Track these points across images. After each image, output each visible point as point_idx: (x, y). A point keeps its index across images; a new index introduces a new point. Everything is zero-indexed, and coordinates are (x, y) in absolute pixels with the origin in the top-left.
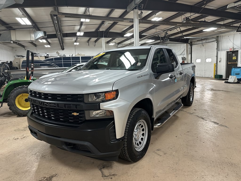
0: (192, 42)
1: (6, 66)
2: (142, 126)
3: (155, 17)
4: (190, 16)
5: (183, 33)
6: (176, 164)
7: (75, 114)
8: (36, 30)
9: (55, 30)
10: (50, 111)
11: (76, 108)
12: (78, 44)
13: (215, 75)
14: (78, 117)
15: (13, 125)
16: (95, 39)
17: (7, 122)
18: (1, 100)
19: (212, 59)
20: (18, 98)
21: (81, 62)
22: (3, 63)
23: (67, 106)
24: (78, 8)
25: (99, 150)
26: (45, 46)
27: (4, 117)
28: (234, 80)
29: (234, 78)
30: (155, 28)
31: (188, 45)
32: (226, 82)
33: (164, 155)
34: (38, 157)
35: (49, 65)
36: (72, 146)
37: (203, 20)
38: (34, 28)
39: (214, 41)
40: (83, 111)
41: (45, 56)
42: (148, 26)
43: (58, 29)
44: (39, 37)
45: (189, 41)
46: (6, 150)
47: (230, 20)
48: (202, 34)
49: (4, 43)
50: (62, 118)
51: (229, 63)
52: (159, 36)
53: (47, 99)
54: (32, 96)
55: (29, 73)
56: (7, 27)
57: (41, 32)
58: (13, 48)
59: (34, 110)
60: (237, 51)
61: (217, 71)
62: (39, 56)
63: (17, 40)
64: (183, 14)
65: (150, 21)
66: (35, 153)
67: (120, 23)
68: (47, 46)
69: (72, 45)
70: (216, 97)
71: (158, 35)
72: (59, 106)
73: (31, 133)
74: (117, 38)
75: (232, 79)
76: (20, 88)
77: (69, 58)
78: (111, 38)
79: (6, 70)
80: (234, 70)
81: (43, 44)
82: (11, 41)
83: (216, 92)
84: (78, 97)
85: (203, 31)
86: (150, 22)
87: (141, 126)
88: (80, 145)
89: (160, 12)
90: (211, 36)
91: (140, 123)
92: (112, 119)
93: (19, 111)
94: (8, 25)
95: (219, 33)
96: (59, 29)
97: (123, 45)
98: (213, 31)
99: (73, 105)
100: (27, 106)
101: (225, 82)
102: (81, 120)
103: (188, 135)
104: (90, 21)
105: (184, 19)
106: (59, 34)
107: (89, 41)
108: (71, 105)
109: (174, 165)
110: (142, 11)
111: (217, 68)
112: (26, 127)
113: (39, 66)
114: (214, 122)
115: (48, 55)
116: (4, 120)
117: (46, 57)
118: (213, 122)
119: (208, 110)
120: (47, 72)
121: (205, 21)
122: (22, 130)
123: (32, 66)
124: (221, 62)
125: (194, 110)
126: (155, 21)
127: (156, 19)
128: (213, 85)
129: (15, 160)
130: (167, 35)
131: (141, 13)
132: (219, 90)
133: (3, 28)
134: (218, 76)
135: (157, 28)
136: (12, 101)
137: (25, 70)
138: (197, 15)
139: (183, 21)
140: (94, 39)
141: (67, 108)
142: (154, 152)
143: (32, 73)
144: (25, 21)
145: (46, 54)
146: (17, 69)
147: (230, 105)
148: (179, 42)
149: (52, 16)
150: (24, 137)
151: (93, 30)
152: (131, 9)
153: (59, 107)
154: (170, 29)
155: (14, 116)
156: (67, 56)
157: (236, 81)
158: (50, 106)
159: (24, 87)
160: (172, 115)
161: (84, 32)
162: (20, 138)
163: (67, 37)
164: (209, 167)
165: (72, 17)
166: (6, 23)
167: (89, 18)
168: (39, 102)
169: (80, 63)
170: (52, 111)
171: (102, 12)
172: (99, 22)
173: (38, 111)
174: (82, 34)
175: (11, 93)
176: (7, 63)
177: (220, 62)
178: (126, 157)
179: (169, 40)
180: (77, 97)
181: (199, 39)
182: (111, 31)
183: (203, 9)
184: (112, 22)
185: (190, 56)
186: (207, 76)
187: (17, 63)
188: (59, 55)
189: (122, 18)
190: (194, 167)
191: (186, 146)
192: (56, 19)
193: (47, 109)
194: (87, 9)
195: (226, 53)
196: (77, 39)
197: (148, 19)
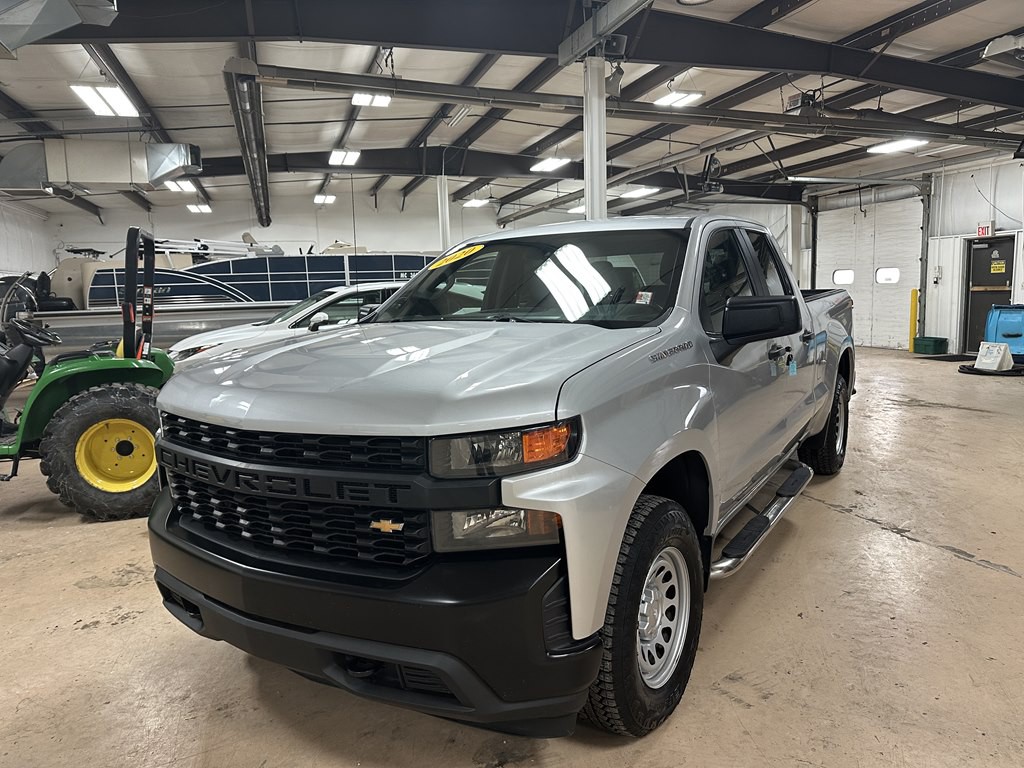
0: (816, 197)
1: (21, 294)
2: (668, 577)
3: (670, 89)
4: (819, 90)
5: (783, 158)
6: (825, 747)
7: (387, 526)
8: (153, 140)
9: (238, 143)
10: (267, 509)
11: (393, 498)
12: (330, 199)
13: (914, 339)
14: (398, 538)
15: (66, 558)
16: (406, 179)
17: (39, 546)
18: (10, 445)
19: (901, 272)
20: (88, 441)
21: (348, 280)
22: (10, 281)
23: (351, 491)
24: (342, 48)
25: (494, 692)
26: (188, 206)
27: (25, 524)
28: (999, 359)
29: (1002, 353)
30: (667, 137)
31: (800, 211)
32: (967, 370)
33: (763, 701)
34: (196, 710)
35: (209, 293)
36: (368, 673)
37: (871, 104)
38: (145, 131)
39: (912, 195)
40: (424, 512)
41: (192, 253)
42: (634, 126)
43: (253, 137)
44: (167, 171)
45: (805, 192)
46: (47, 678)
47: (987, 109)
48: (861, 166)
49: (15, 196)
50: (320, 543)
51: (976, 289)
52: (680, 172)
53: (253, 456)
54: (177, 438)
55: (137, 328)
56: (30, 127)
57: (179, 149)
58: (48, 213)
59: (184, 500)
60: (1012, 239)
61: (922, 322)
62: (167, 252)
63: (71, 181)
64: (789, 80)
65: (650, 106)
66: (179, 693)
67: (517, 113)
68: (200, 206)
69: (304, 207)
70: (937, 433)
71: (675, 168)
72: (312, 491)
73: (169, 604)
74: (499, 179)
75: (991, 355)
76: (95, 394)
77: (296, 263)
78: (472, 179)
79: (22, 313)
80: (996, 319)
81: (183, 199)
82: (48, 184)
83: (932, 413)
84: (403, 451)
85: (870, 151)
86: (648, 111)
87: (663, 573)
88: (405, 667)
89: (693, 71)
90: (897, 172)
91: (662, 562)
92: (558, 550)
93: (92, 494)
94: (34, 116)
95: (932, 159)
96: (256, 135)
97: (523, 207)
98: (911, 153)
99: (376, 485)
100: (125, 474)
101: (963, 370)
102: (413, 555)
103: (852, 608)
104: (391, 103)
105: (793, 99)
106: (253, 159)
107: (376, 187)
108: (367, 485)
109: (814, 750)
110: (619, 64)
111: (923, 308)
112: (129, 569)
113: (165, 294)
114: (954, 550)
115: (205, 247)
116: (26, 534)
117: (196, 257)
118: (947, 548)
119: (914, 493)
120: (201, 322)
121: (880, 109)
122: (112, 585)
123: (147, 296)
124: (940, 285)
125: (855, 496)
126: (670, 109)
127: (674, 97)
128: (913, 381)
129: (94, 726)
130: (716, 166)
131: (617, 75)
132: (944, 406)
133: (12, 128)
134: (927, 343)
135: (674, 136)
136: (63, 454)
137: (119, 313)
138: (850, 84)
139: (788, 111)
140: (399, 181)
141: (352, 498)
142: (715, 687)
143: (147, 327)
144: (111, 102)
145: (199, 244)
146: (71, 306)
147: (1003, 474)
148: (764, 197)
149: (232, 79)
150: (123, 618)
151: (400, 143)
152: (576, 56)
153: (312, 495)
154: (729, 145)
155: (68, 519)
156: (291, 252)
157: (1010, 364)
158: (270, 489)
159: (117, 389)
160: (774, 518)
161: (363, 152)
162: (103, 619)
163: (287, 170)
164: (970, 761)
165: (319, 85)
166: (24, 109)
167: (391, 93)
168: (214, 468)
169: (344, 284)
170: (276, 513)
171: (442, 65)
172: (427, 107)
173: (206, 510)
174: (352, 158)
175: (58, 415)
176: (26, 281)
177: (936, 282)
178: (605, 715)
179: (722, 190)
180: (395, 451)
181: (848, 184)
182: (476, 146)
183: (875, 59)
184: (480, 110)
185: (807, 255)
186: (879, 344)
187: (70, 279)
188: (253, 250)
189: (527, 90)
190: (906, 759)
191: (851, 659)
192: (246, 95)
193: (250, 501)
194: (383, 51)
195: (964, 245)
196: (325, 180)
197: (640, 100)
